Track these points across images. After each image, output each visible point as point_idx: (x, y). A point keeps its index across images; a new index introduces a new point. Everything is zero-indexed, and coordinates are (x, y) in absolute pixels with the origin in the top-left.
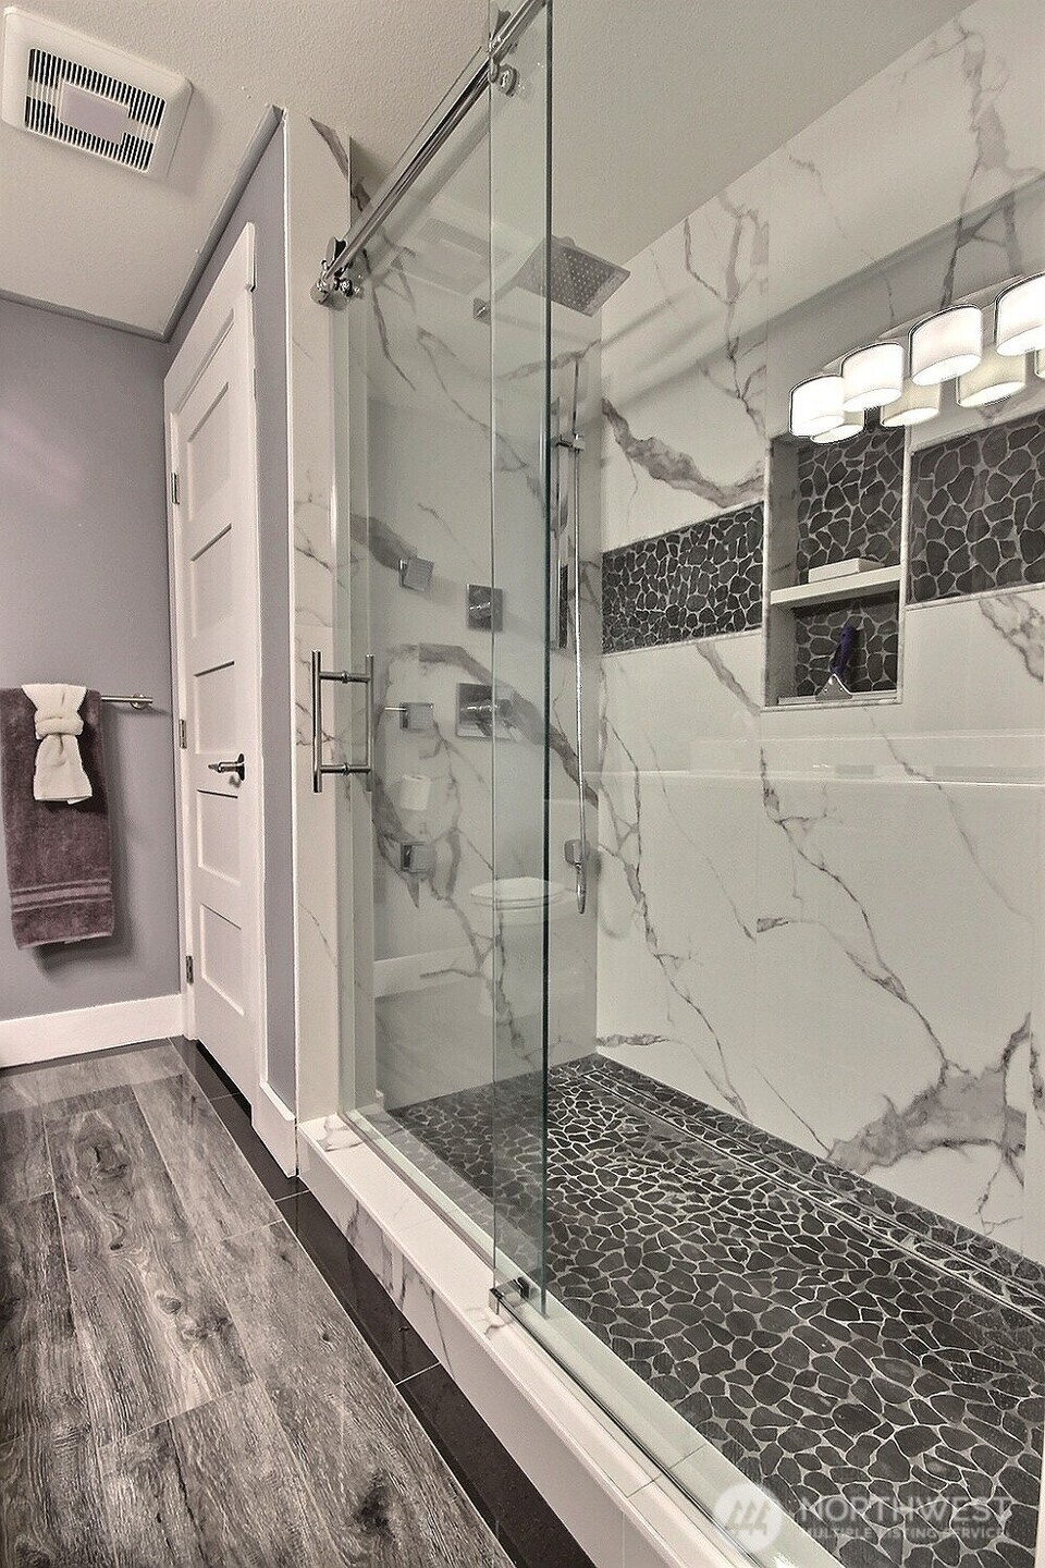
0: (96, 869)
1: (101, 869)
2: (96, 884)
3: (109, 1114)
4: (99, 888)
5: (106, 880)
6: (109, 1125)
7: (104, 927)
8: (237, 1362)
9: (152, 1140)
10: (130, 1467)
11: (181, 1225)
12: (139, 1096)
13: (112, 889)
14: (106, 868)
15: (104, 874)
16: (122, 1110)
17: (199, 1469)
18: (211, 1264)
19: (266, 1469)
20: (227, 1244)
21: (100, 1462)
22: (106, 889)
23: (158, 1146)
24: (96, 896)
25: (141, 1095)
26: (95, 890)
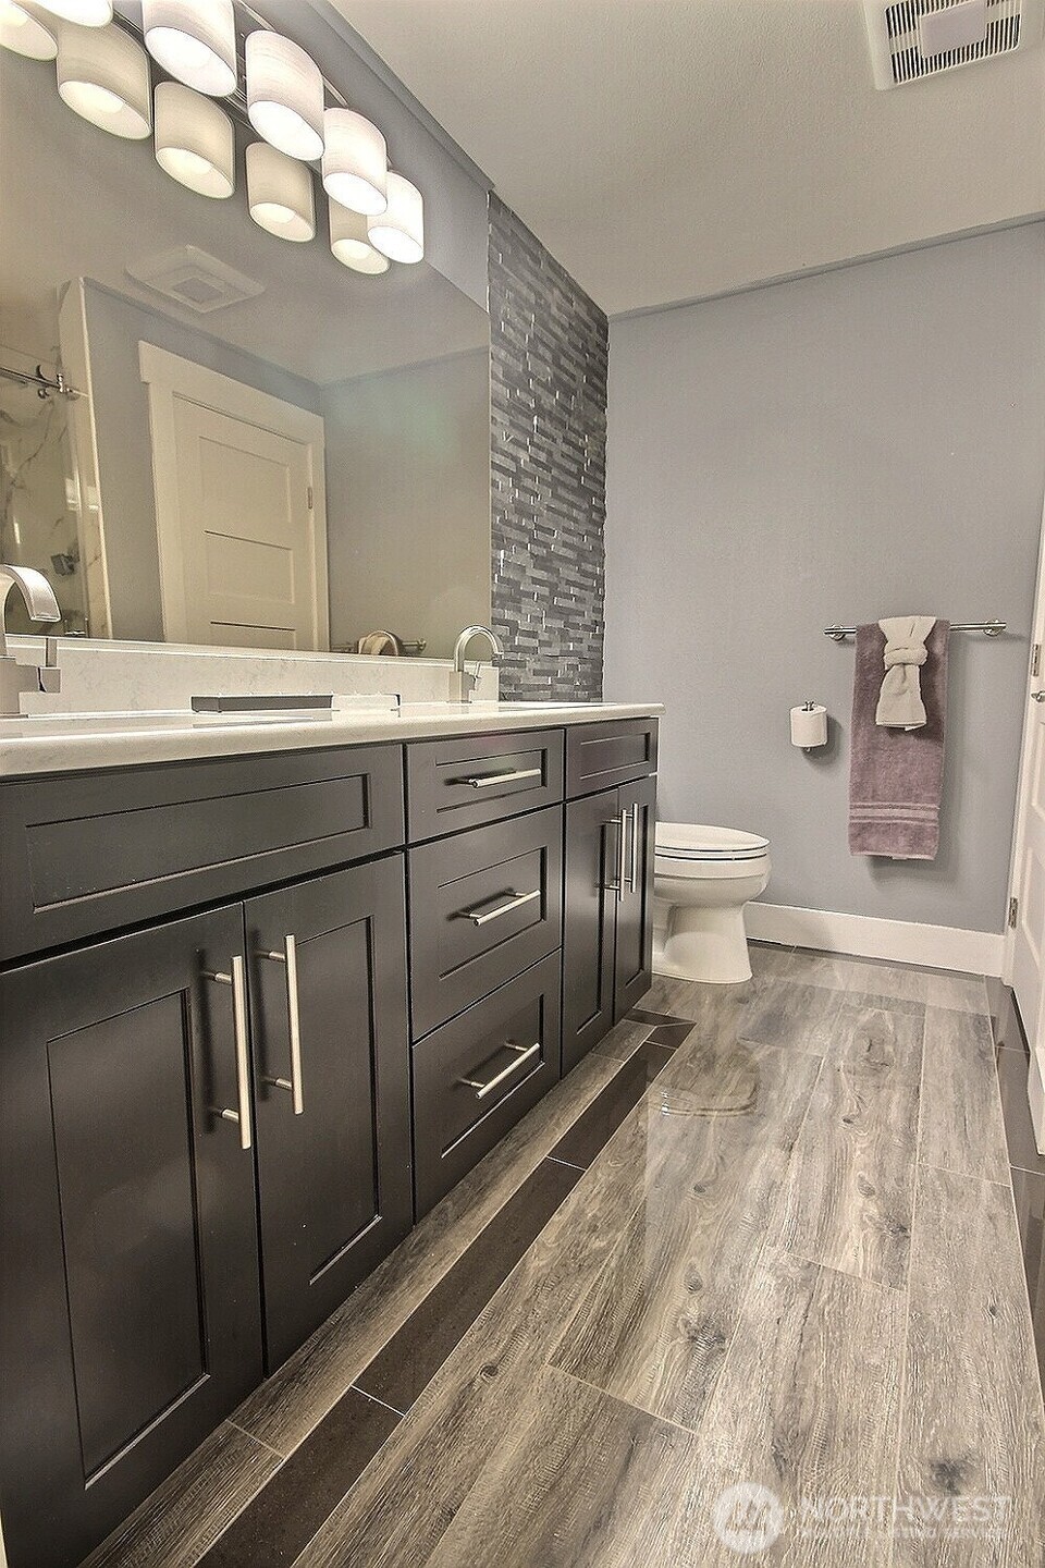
0: (926, 795)
1: (930, 795)
2: (923, 808)
3: (895, 1020)
4: (926, 812)
5: (933, 806)
6: (891, 1028)
7: (927, 850)
8: (899, 1268)
9: (921, 1056)
10: (778, 1273)
11: (909, 1136)
12: (928, 1015)
13: (940, 814)
14: (935, 795)
15: (933, 800)
16: (907, 1020)
17: (823, 1315)
18: (917, 1180)
19: (875, 1360)
20: (940, 1174)
21: (761, 1254)
22: (933, 815)
23: (923, 1062)
24: (923, 820)
25: (931, 1014)
26: (922, 814)
